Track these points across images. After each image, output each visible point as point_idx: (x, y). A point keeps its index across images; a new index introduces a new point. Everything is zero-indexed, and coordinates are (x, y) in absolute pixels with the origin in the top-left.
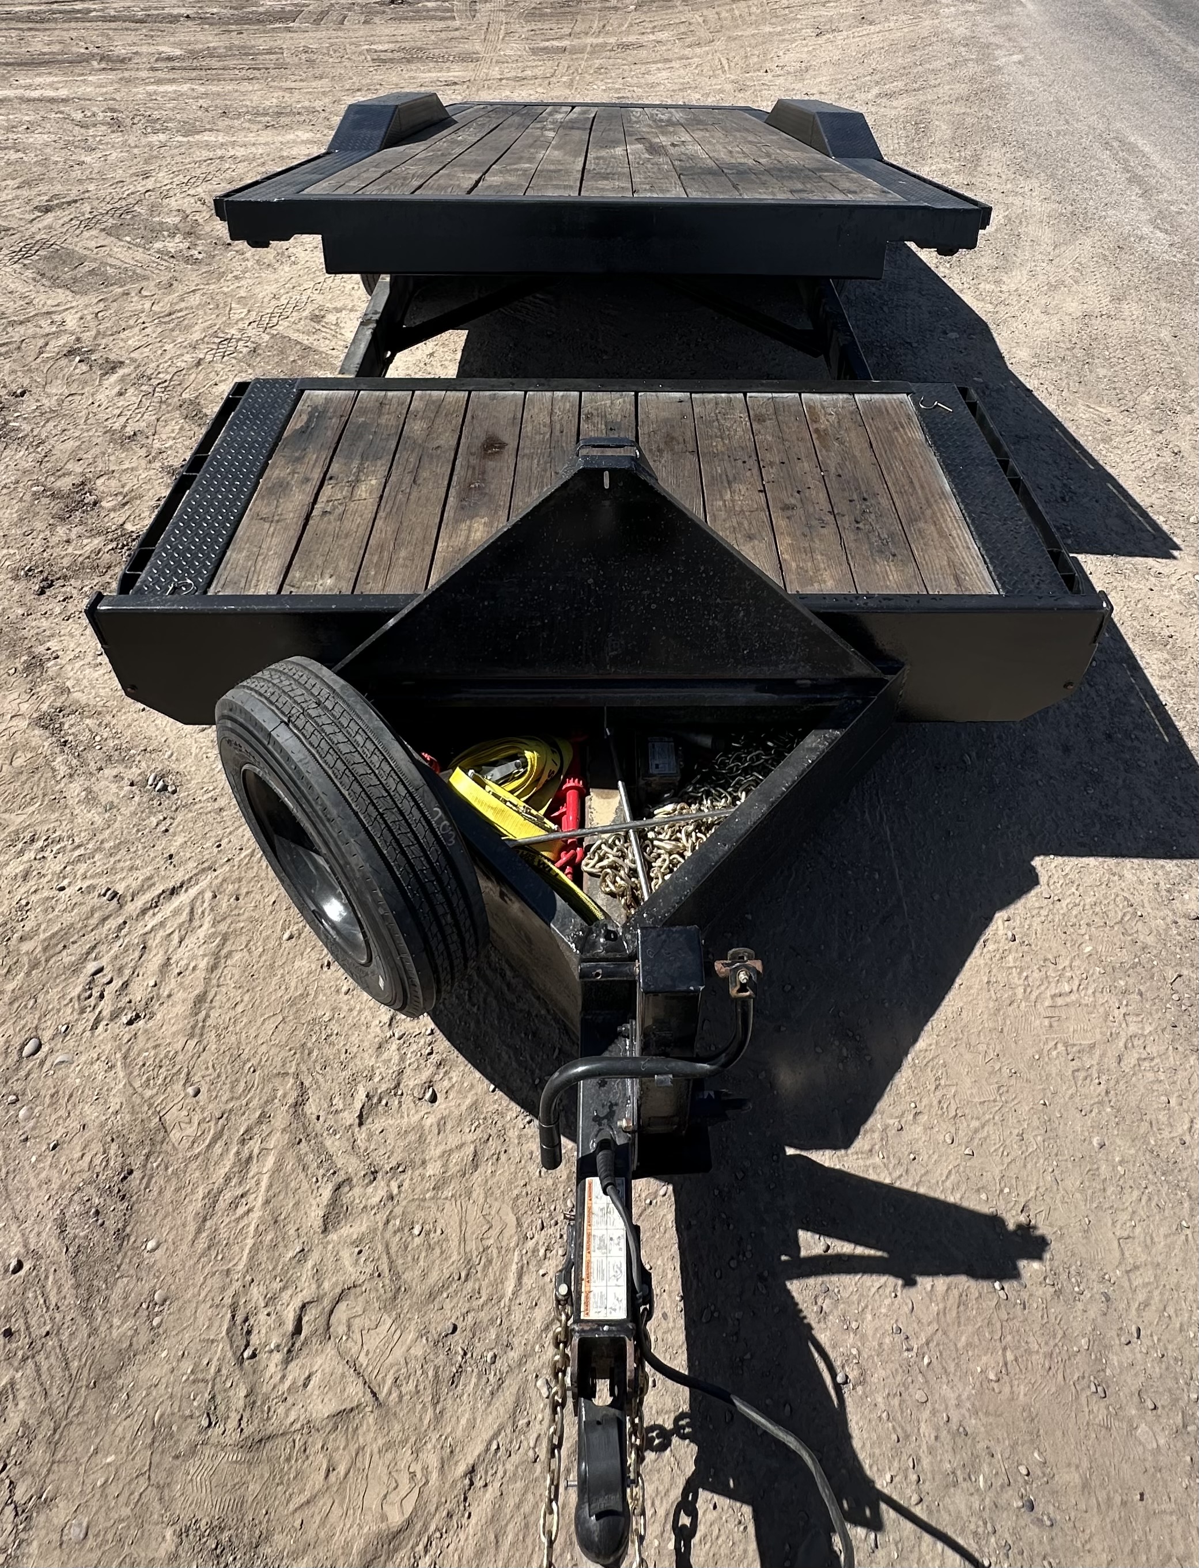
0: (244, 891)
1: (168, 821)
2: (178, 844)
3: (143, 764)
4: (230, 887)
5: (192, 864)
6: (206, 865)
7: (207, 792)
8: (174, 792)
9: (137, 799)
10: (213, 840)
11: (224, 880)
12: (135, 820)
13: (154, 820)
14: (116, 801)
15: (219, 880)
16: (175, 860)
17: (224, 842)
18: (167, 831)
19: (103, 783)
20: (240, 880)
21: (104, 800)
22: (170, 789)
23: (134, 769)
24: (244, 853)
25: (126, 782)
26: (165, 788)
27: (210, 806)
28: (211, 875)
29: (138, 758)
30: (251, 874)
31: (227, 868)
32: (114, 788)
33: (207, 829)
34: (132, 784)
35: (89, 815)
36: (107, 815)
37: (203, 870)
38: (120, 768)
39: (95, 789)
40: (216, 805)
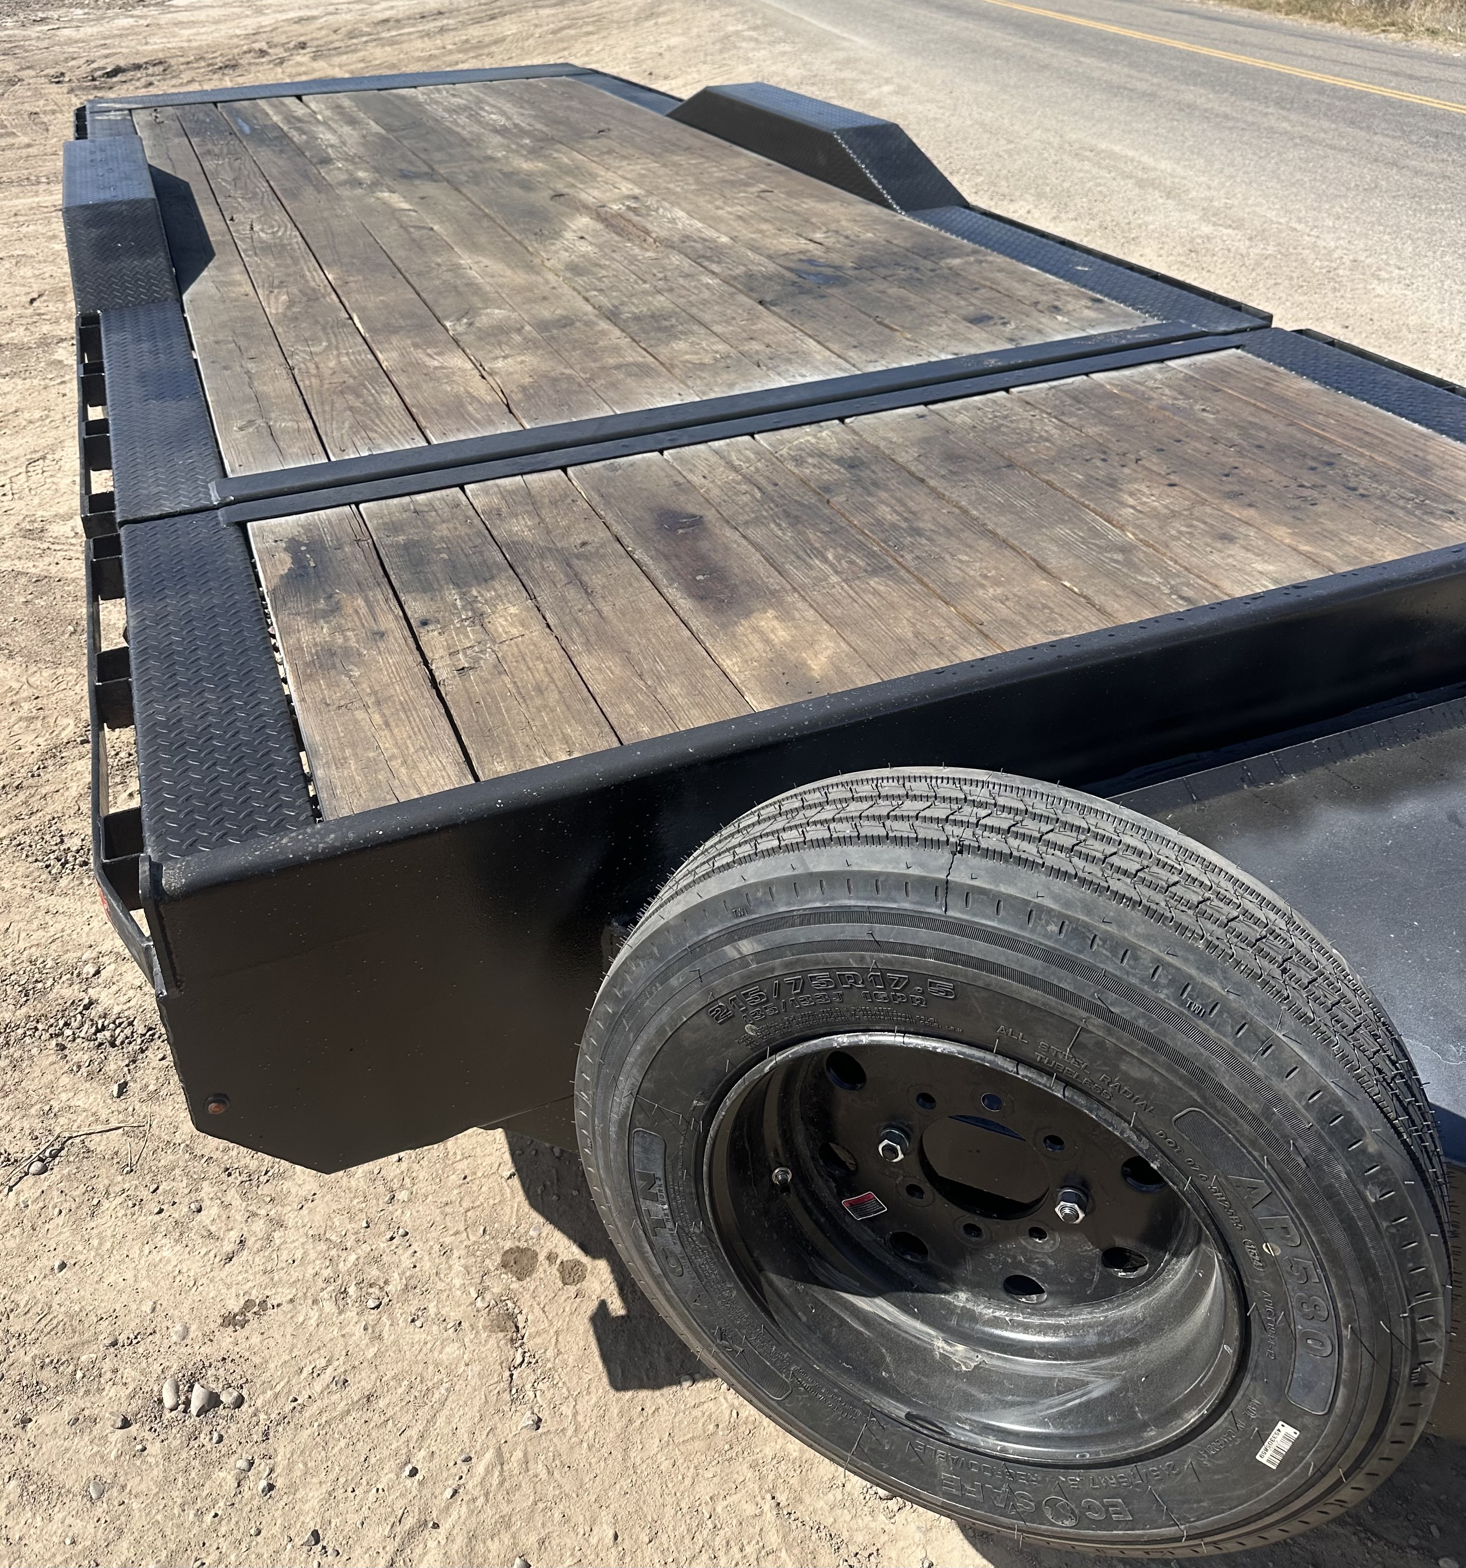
0: (530, 1541)
1: (262, 1467)
2: (314, 1503)
3: (129, 1373)
4: (494, 1546)
5: (376, 1534)
6: (410, 1521)
7: (316, 1374)
8: (239, 1402)
9: (155, 1448)
10: (392, 1464)
11: (472, 1537)
12: (177, 1494)
13: (226, 1477)
14: (106, 1473)
15: (460, 1540)
16: (329, 1539)
17: (419, 1459)
18: (271, 1487)
19: (49, 1447)
20: (506, 1522)
21: (72, 1480)
22: (227, 1398)
23: (111, 1392)
24: (480, 1468)
25: (107, 1424)
26: (213, 1401)
27: (340, 1400)
28: (433, 1540)
29: (107, 1365)
30: (523, 1500)
31: (459, 1510)
32: (82, 1445)
33: (363, 1448)
34: (126, 1424)
35: (55, 1526)
36: (100, 1510)
37: (411, 1534)
38: (73, 1403)
39: (35, 1466)
40: (354, 1392)
